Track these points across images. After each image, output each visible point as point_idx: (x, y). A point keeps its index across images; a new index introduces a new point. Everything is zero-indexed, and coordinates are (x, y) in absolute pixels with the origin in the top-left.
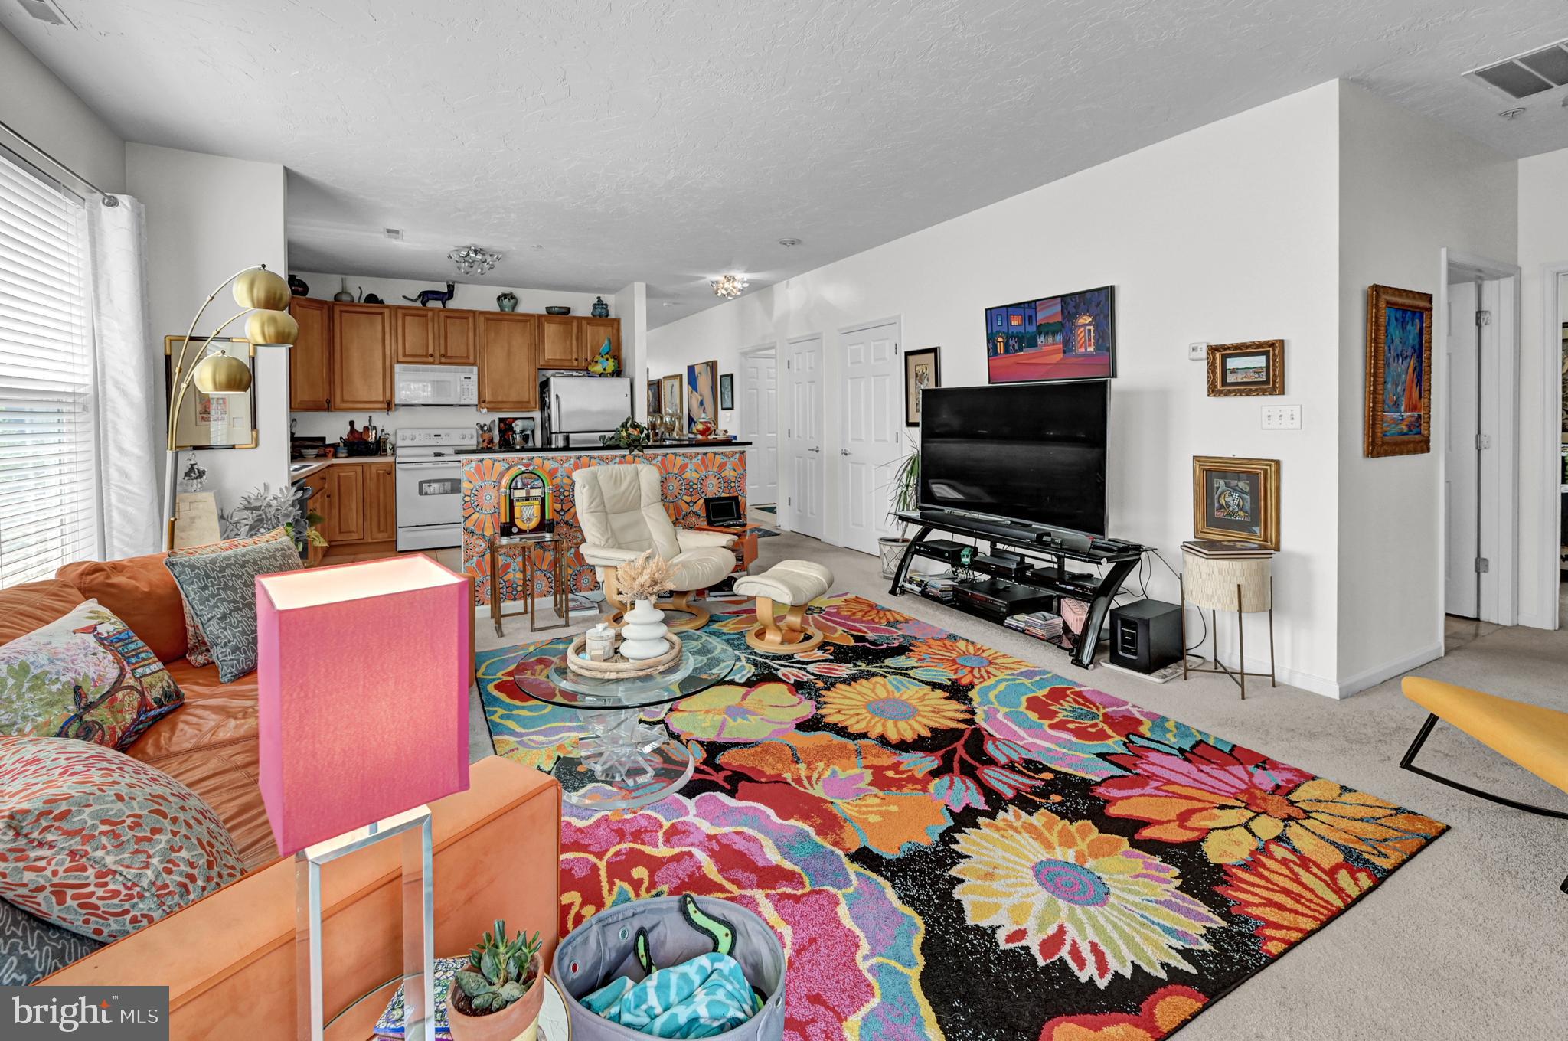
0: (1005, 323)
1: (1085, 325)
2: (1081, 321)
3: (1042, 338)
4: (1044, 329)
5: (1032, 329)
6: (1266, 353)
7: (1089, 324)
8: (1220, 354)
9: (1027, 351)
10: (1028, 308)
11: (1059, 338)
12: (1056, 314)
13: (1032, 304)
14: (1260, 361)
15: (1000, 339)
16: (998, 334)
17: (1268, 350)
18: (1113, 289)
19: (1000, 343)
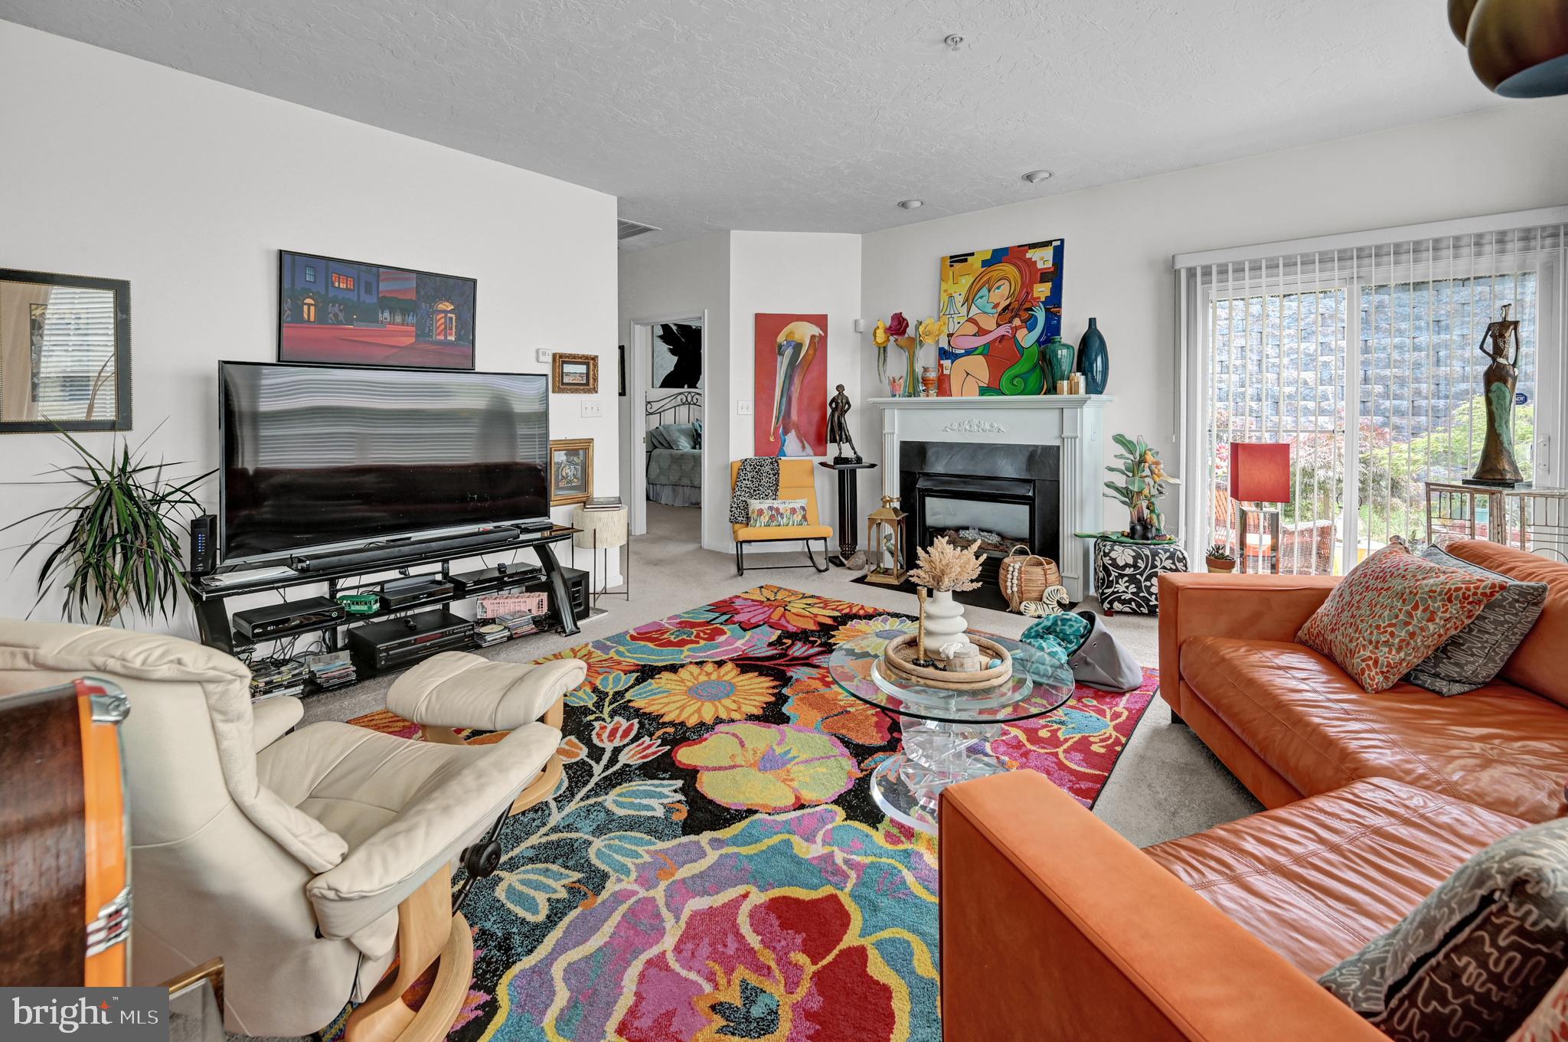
0: (323, 281)
1: (446, 312)
2: (441, 306)
3: (387, 314)
4: (392, 305)
5: (370, 299)
6: (587, 363)
7: (451, 312)
8: (561, 360)
9: (361, 326)
11: (410, 319)
12: (407, 290)
14: (582, 369)
15: (313, 301)
16: (306, 292)
17: (590, 361)
18: (474, 281)
19: (309, 305)
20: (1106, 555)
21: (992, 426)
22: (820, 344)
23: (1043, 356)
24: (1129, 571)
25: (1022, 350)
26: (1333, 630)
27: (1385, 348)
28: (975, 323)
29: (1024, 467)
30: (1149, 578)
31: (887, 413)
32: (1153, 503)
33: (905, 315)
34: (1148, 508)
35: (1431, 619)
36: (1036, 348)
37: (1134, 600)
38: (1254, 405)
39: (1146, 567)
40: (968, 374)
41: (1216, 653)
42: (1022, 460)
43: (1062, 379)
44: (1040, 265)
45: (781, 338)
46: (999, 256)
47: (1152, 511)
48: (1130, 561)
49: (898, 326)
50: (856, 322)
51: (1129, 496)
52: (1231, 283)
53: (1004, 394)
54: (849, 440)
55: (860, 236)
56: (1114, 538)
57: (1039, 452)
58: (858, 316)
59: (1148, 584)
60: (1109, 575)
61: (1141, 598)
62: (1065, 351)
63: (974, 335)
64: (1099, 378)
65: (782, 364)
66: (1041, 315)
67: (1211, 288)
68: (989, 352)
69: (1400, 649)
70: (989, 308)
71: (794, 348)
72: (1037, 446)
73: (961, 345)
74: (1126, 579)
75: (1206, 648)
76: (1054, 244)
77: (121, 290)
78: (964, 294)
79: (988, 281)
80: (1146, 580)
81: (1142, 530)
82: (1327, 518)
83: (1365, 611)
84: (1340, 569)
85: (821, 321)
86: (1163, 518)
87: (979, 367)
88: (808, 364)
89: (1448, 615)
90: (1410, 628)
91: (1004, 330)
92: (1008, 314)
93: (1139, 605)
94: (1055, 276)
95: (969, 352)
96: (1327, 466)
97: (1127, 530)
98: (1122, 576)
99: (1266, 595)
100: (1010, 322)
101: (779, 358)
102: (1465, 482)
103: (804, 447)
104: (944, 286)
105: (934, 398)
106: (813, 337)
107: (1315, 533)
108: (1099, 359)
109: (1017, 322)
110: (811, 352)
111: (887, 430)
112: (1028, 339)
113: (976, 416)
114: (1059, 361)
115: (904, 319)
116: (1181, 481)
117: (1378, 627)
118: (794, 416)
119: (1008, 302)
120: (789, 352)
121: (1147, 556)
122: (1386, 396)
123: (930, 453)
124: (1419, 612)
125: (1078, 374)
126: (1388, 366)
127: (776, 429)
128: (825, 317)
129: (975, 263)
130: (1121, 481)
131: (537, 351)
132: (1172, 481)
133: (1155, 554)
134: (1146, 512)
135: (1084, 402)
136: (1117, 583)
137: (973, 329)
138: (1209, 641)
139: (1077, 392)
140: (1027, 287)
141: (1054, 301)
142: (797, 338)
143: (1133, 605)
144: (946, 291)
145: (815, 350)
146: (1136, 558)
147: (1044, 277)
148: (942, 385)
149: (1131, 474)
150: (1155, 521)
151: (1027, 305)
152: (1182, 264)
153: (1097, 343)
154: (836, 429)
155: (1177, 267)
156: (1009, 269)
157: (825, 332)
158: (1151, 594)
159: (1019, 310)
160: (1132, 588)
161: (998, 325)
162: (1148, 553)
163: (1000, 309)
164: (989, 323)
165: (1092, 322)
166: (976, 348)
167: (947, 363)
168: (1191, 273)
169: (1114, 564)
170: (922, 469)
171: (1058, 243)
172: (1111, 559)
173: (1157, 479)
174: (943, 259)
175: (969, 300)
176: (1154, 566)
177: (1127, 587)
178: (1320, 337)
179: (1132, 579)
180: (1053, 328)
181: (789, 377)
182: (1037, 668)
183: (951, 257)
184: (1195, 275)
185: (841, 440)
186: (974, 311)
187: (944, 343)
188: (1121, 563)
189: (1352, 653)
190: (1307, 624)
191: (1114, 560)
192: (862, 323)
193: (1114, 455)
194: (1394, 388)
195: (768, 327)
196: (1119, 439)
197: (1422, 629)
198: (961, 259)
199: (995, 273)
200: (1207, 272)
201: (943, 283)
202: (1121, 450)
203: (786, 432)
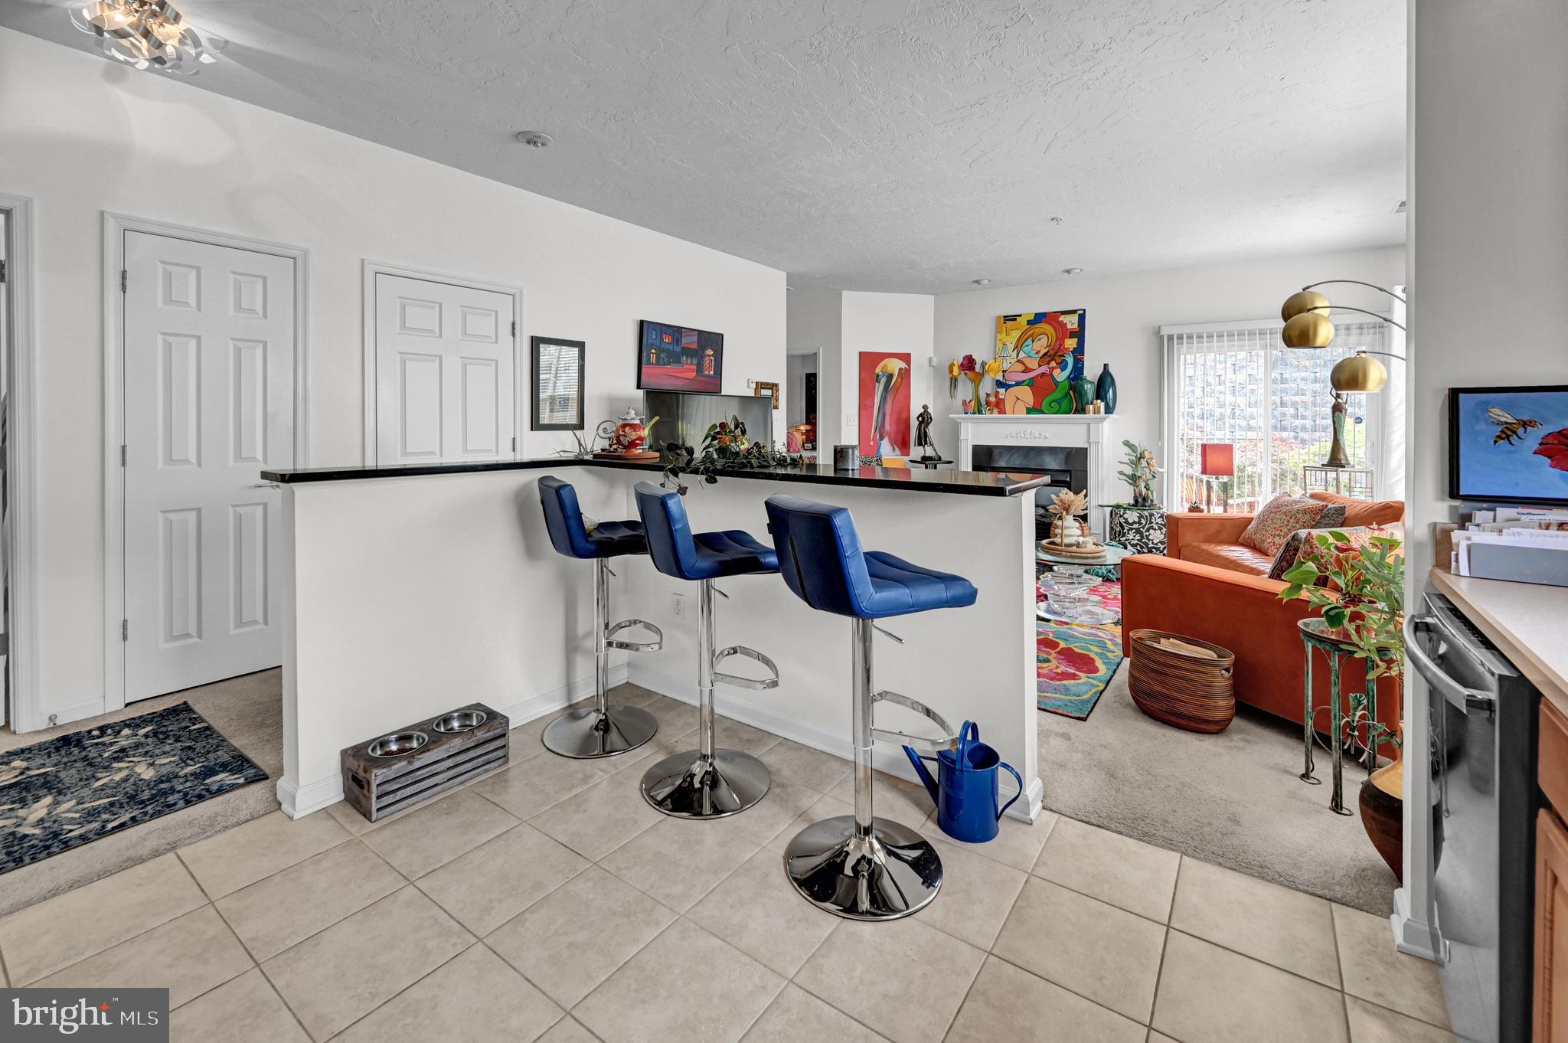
0: (659, 339)
1: (709, 356)
2: (708, 353)
3: (684, 358)
4: (688, 352)
5: (678, 349)
6: (772, 389)
7: (712, 356)
8: (759, 386)
9: (673, 366)
10: (677, 332)
11: (695, 361)
12: (693, 342)
13: (679, 329)
14: (770, 392)
15: (653, 351)
16: (652, 346)
17: (773, 387)
18: (722, 335)
19: (653, 353)
20: (1121, 516)
21: (1040, 434)
22: (905, 374)
23: (1072, 388)
24: (1136, 526)
25: (1056, 383)
26: (1255, 534)
27: (1295, 380)
28: (1023, 363)
29: (1063, 462)
30: (1148, 530)
31: (963, 426)
32: (1148, 484)
33: (974, 357)
34: (1145, 487)
35: (1297, 523)
36: (1067, 383)
37: (1139, 545)
38: (1200, 422)
39: (1146, 524)
40: (1018, 399)
41: (1200, 548)
42: (1062, 456)
43: (1088, 404)
44: (1069, 326)
45: (878, 370)
46: (1040, 318)
47: (1148, 489)
48: (1137, 520)
49: (969, 364)
50: (930, 359)
51: (1134, 479)
52: (1195, 345)
53: (1044, 413)
54: (931, 445)
55: (933, 296)
56: (1125, 506)
57: (1074, 452)
58: (932, 355)
59: (1147, 534)
60: (1123, 529)
61: (1143, 543)
62: (1089, 386)
63: (1023, 372)
64: (1111, 404)
65: (880, 388)
66: (1070, 360)
67: (1183, 347)
68: (1033, 384)
69: (1284, 537)
70: (1033, 354)
71: (888, 377)
72: (1072, 448)
73: (1012, 379)
74: (1134, 531)
75: (1194, 547)
76: (1079, 312)
77: (580, 345)
78: (1014, 343)
79: (1032, 335)
80: (1146, 532)
81: (1141, 502)
82: (1253, 496)
83: (1270, 522)
84: (1259, 509)
85: (906, 358)
86: (1155, 492)
87: (1026, 394)
88: (897, 388)
89: (1304, 520)
90: (1289, 527)
91: (1044, 369)
92: (1047, 359)
93: (1142, 547)
94: (1079, 334)
95: (1018, 384)
96: (1253, 464)
97: (1132, 502)
98: (1131, 529)
99: (1221, 521)
100: (1048, 364)
101: (877, 384)
102: (1323, 465)
103: (894, 449)
104: (999, 337)
105: (996, 415)
106: (900, 369)
107: (1246, 505)
108: (1111, 390)
109: (1053, 364)
110: (899, 380)
111: (962, 437)
112: (1061, 376)
113: (1029, 428)
114: (1086, 392)
115: (974, 360)
116: (1164, 470)
117: (1275, 528)
118: (887, 427)
119: (1047, 350)
120: (883, 380)
121: (1147, 516)
122: (1296, 416)
123: (996, 452)
124: (1292, 520)
125: (1099, 401)
126: (1297, 394)
127: (875, 436)
128: (909, 355)
129: (1022, 322)
130: (1129, 471)
131: (748, 380)
132: (1160, 470)
133: (1151, 515)
134: (1144, 491)
135: (1103, 420)
136: (1128, 534)
137: (1021, 368)
138: (1195, 544)
139: (1099, 413)
140: (1060, 340)
141: (1079, 351)
142: (890, 370)
143: (1138, 547)
144: (1000, 340)
145: (902, 379)
146: (1140, 518)
147: (1072, 334)
148: (999, 406)
149: (1134, 466)
150: (1150, 495)
151: (1060, 353)
152: (1165, 332)
153: (1109, 380)
154: (923, 436)
155: (1161, 334)
156: (1047, 328)
157: (909, 366)
158: (1149, 540)
159: (1054, 356)
160: (1138, 537)
161: (1040, 366)
162: (1147, 514)
163: (1041, 355)
164: (1033, 364)
165: (1106, 366)
166: (1024, 381)
167: (1002, 391)
168: (1170, 338)
169: (1127, 522)
170: (989, 464)
171: (1082, 312)
172: (1124, 518)
173: (1152, 468)
174: (999, 317)
175: (1018, 347)
176: (1151, 523)
177: (1134, 536)
178: (1248, 370)
179: (1138, 531)
180: (1078, 369)
181: (884, 399)
182: (1097, 572)
183: (1005, 317)
184: (1173, 339)
185: (926, 443)
186: (1022, 355)
187: (1000, 377)
188: (1131, 521)
189: (1264, 541)
190: (1243, 534)
191: (1126, 519)
192: (935, 360)
193: (1124, 454)
194: (1301, 410)
195: (869, 361)
196: (1127, 444)
197: (1293, 527)
198: (1013, 318)
199: (1036, 330)
200: (1180, 337)
201: (998, 335)
202: (1127, 450)
203: (882, 438)
